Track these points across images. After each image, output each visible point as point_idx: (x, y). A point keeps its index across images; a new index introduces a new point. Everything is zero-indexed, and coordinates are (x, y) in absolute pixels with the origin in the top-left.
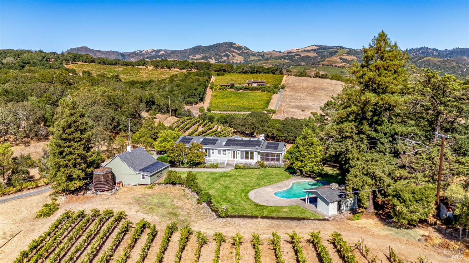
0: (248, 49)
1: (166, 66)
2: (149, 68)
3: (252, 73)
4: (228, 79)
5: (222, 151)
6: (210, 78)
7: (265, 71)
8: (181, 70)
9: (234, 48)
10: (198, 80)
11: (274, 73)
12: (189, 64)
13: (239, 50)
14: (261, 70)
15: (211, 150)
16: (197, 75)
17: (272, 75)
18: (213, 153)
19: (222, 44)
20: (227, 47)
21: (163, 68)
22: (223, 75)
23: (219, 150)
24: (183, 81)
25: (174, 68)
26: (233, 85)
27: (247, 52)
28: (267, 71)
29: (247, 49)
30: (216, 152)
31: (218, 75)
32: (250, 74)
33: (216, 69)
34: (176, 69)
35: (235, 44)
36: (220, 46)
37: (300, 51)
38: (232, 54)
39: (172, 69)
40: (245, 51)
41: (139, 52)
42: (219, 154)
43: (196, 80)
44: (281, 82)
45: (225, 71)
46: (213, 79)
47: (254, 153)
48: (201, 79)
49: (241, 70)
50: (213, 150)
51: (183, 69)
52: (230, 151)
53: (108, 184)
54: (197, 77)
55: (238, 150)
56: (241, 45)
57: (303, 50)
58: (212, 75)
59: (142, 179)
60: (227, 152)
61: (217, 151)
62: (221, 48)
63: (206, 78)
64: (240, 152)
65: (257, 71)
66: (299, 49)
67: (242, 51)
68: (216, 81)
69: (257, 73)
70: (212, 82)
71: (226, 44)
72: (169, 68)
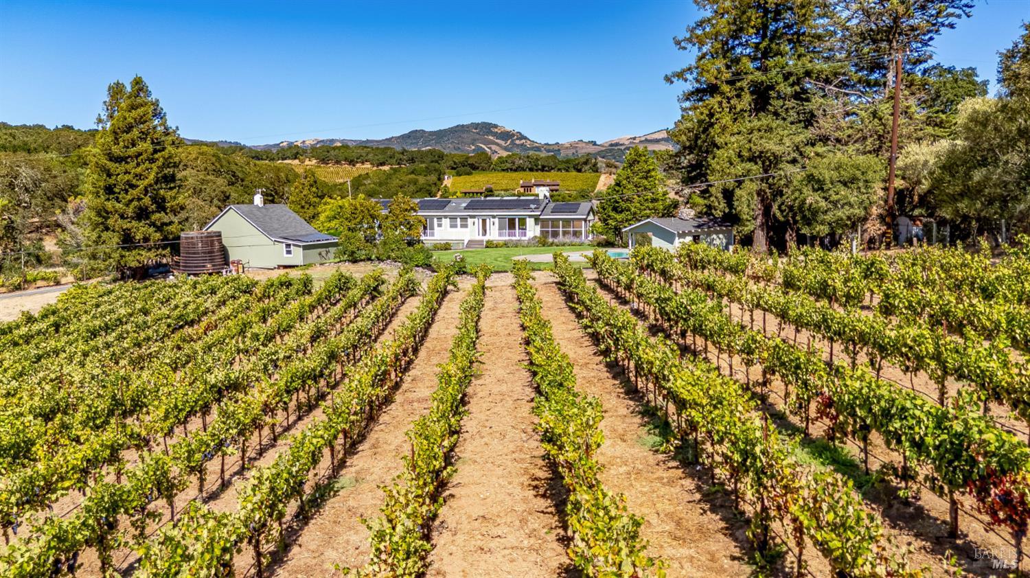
0: (526, 138)
1: (346, 160)
2: (307, 162)
3: (531, 170)
4: (479, 181)
5: (459, 220)
6: (440, 179)
7: (559, 167)
8: (378, 166)
9: (495, 134)
10: (415, 182)
11: (579, 171)
12: (397, 155)
13: (506, 140)
14: (552, 164)
15: (435, 220)
16: (412, 173)
17: (574, 173)
18: (440, 225)
19: (468, 126)
20: (478, 133)
21: (338, 162)
22: (469, 174)
23: (453, 218)
24: (381, 184)
25: (363, 163)
26: (491, 191)
27: (522, 145)
28: (563, 166)
29: (522, 137)
30: (446, 222)
31: (459, 174)
32: (528, 173)
33: (455, 163)
34: (368, 165)
35: (496, 126)
36: (463, 132)
37: (637, 141)
38: (490, 148)
39: (358, 165)
40: (518, 142)
41: (285, 144)
42: (452, 226)
43: (409, 183)
44: (594, 186)
45: (474, 168)
46: (448, 181)
47: (528, 220)
48: (422, 180)
49: (509, 165)
50: (440, 218)
51: (383, 164)
52: (476, 220)
53: (212, 261)
54: (413, 176)
55: (494, 217)
56: (508, 128)
57: (643, 139)
58: (445, 174)
59: (285, 255)
60: (470, 221)
61: (448, 220)
62: (465, 135)
63: (433, 178)
64: (496, 220)
65: (544, 167)
66: (634, 138)
67: (513, 141)
68: (453, 184)
69: (543, 169)
70: (446, 186)
71: (476, 126)
72: (352, 162)
